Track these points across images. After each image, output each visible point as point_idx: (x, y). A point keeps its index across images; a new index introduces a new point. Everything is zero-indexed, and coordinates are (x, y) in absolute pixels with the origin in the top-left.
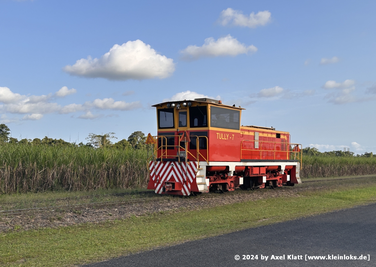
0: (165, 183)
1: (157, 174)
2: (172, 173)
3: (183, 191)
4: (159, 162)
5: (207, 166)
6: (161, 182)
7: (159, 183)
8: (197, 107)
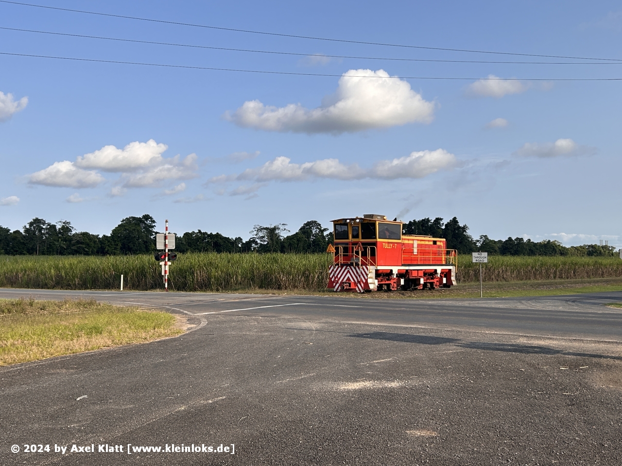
0: (342, 283)
1: (336, 276)
2: (348, 275)
3: (357, 289)
4: (337, 267)
5: (376, 270)
6: (339, 282)
7: (337, 283)
8: (368, 223)
